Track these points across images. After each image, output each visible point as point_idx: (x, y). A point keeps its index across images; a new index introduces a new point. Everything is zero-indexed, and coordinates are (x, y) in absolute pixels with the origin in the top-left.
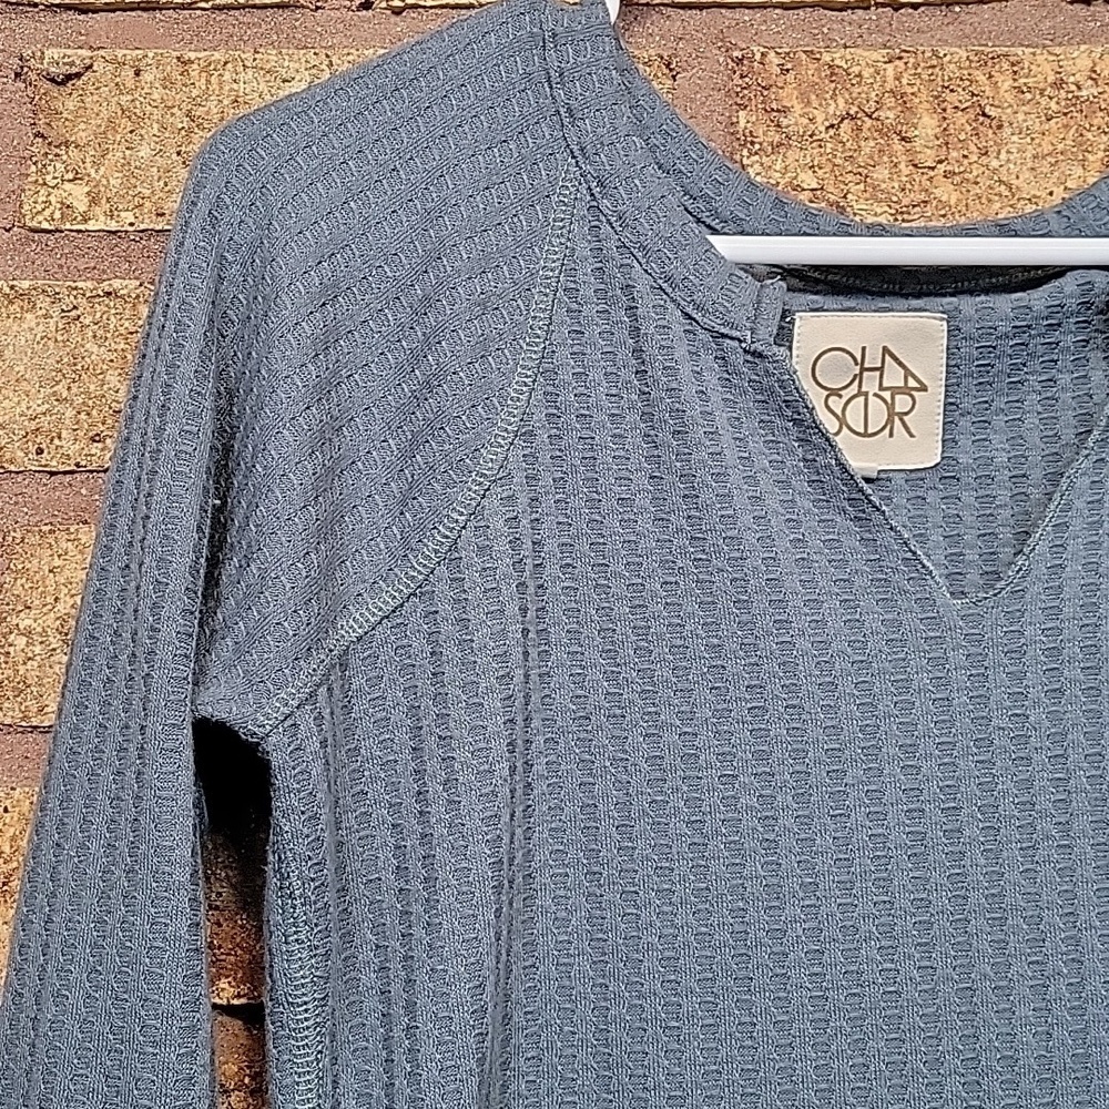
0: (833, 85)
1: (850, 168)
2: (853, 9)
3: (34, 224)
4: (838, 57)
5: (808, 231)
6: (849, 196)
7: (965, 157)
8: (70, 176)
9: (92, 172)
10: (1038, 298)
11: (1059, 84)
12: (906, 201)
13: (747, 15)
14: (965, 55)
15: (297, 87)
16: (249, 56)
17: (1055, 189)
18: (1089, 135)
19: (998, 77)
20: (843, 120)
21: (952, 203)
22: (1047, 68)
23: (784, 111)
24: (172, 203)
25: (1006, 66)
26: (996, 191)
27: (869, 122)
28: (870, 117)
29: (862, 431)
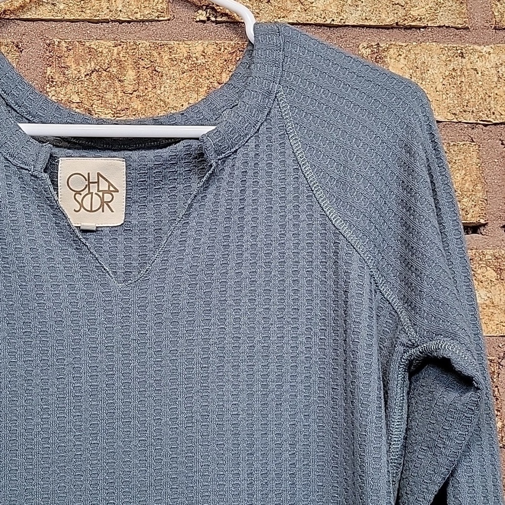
0: (90, 56)
1: (95, 93)
2: (102, 22)
4: (93, 44)
5: (70, 121)
6: (94, 106)
7: (146, 88)
10: (165, 152)
11: (189, 58)
12: (119, 109)
13: (54, 24)
14: (148, 44)
17: (184, 104)
18: (201, 80)
19: (162, 54)
20: (93, 72)
21: (139, 109)
22: (184, 50)
23: (67, 68)
25: (166, 49)
26: (159, 104)
27: (105, 73)
28: (105, 71)
29: (90, 209)
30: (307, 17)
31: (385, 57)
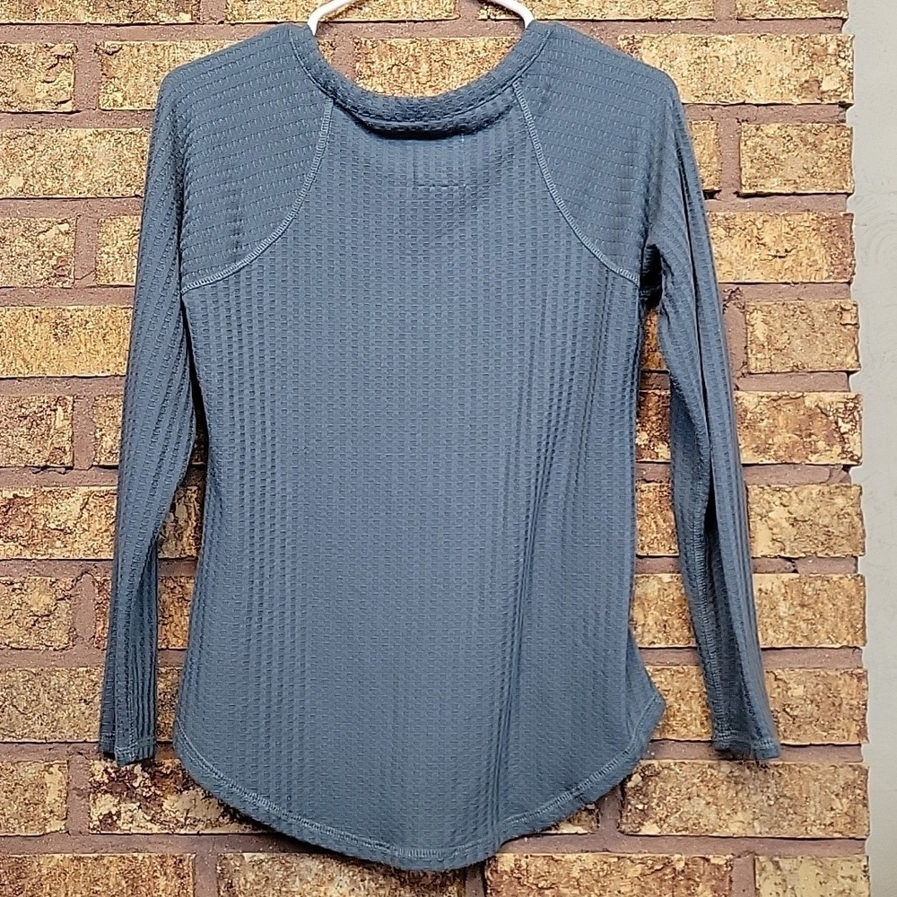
0: (391, 53)
2: (400, 22)
3: (103, 108)
4: (393, 42)
8: (116, 89)
9: (123, 88)
11: (472, 52)
13: (360, 25)
14: (439, 41)
15: (197, 56)
16: (178, 43)
19: (450, 49)
20: (393, 66)
22: (469, 45)
23: (373, 63)
24: (155, 99)
25: (454, 44)
27: (403, 67)
30: (573, 14)
31: (640, 47)
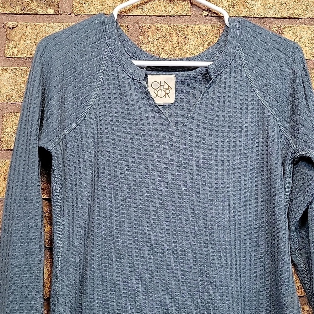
0: (158, 31)
1: (160, 47)
2: (162, 16)
3: (7, 56)
4: (159, 26)
5: (152, 59)
6: (160, 53)
7: (182, 45)
8: (14, 47)
9: (18, 46)
10: (192, 73)
11: (200, 32)
12: (171, 54)
13: (142, 17)
14: (182, 26)
15: (57, 31)
16: (48, 24)
17: (198, 52)
18: (205, 42)
19: (188, 30)
20: (159, 38)
21: (179, 54)
22: (198, 29)
23: (149, 36)
24: (34, 52)
25: (190, 28)
26: (187, 52)
28: (164, 37)
29: (160, 96)
30: (250, 14)
31: (284, 31)
